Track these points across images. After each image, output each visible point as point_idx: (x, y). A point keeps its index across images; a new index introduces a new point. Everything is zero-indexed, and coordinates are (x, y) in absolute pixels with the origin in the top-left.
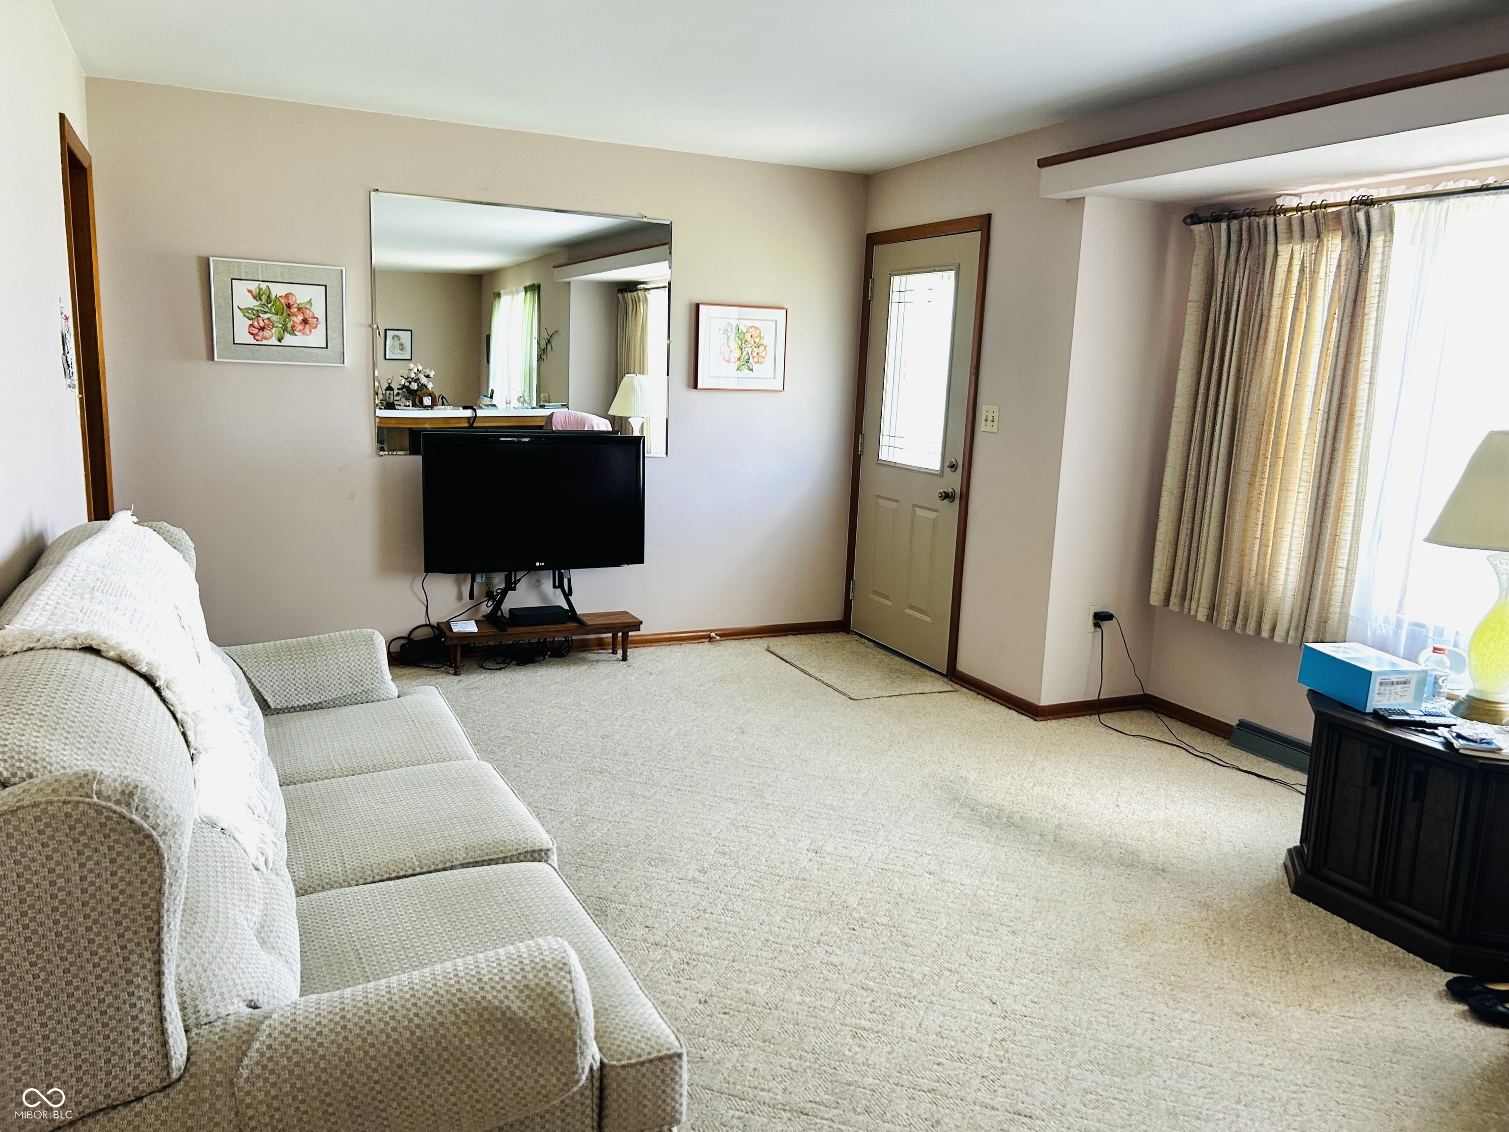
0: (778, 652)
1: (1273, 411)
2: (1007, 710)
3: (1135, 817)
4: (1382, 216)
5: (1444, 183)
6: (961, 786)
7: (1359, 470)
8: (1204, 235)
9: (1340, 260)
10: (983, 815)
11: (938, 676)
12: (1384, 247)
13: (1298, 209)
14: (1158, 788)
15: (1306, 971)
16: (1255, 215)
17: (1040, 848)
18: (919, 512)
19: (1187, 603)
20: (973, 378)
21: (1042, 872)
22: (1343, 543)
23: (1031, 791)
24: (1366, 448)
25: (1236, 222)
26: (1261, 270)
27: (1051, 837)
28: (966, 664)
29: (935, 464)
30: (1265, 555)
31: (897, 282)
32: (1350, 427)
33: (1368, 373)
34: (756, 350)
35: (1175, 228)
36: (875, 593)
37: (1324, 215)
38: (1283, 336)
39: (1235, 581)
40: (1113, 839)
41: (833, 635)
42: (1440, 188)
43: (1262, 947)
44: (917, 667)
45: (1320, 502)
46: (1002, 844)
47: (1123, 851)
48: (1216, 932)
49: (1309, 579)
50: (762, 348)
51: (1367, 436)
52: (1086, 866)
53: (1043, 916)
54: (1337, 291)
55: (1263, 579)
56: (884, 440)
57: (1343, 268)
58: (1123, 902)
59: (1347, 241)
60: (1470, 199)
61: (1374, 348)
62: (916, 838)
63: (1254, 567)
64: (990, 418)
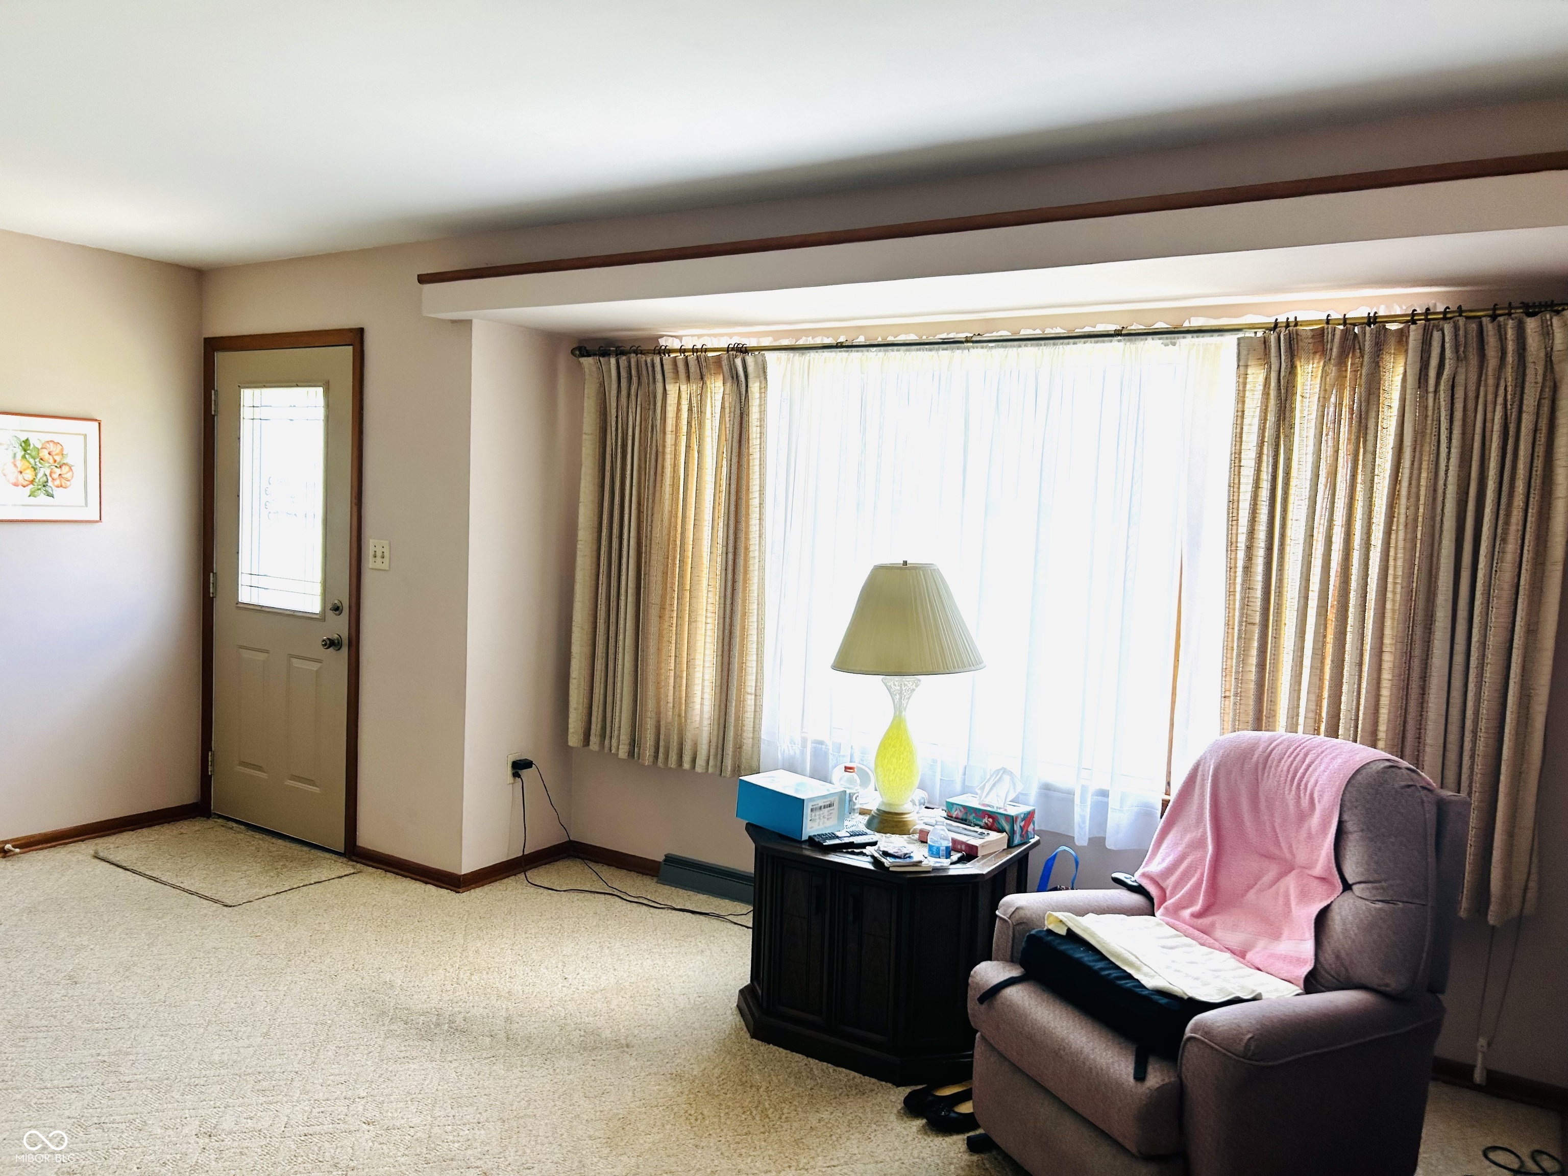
0: (111, 857)
1: (676, 545)
2: (423, 885)
3: (586, 987)
4: (756, 363)
5: (804, 338)
6: (387, 995)
7: (758, 600)
8: (594, 369)
9: (723, 403)
10: (420, 1026)
11: (334, 857)
12: (760, 393)
13: (682, 351)
14: (601, 947)
15: (784, 1125)
16: (641, 353)
17: (493, 1053)
18: (296, 663)
19: (607, 742)
20: (355, 509)
21: (501, 1082)
22: (749, 670)
23: (469, 983)
24: (762, 580)
25: (624, 358)
26: (652, 407)
27: (502, 1035)
28: (367, 838)
29: (312, 604)
30: (680, 686)
31: (248, 396)
32: (746, 561)
33: (758, 509)
34: (58, 471)
35: (564, 359)
36: (243, 764)
37: (706, 358)
38: (678, 471)
39: (653, 715)
40: (569, 1021)
41: (186, 822)
42: (801, 342)
43: (741, 1110)
44: (306, 849)
45: (727, 632)
46: (449, 1059)
47: (582, 1033)
48: (694, 1106)
49: (723, 706)
50: (65, 469)
51: (762, 569)
52: (548, 1063)
53: (514, 1140)
54: (723, 432)
55: (680, 710)
56: (243, 579)
57: (727, 411)
58: (596, 1097)
59: (728, 385)
60: (827, 354)
61: (760, 487)
62: (342, 1080)
63: (671, 699)
64: (379, 554)
